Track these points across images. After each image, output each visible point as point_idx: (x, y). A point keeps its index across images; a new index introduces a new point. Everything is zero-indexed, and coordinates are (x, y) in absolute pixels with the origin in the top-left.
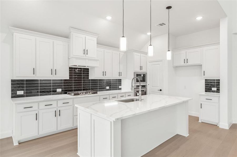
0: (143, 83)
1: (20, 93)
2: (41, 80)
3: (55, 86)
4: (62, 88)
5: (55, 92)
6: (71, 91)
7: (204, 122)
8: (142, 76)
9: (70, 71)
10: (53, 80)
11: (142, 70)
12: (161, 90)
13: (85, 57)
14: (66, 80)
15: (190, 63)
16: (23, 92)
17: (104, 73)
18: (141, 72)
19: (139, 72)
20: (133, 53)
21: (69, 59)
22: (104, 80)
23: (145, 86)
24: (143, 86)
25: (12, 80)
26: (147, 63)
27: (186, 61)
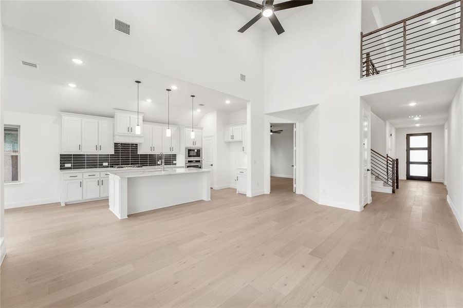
0: (197, 159)
1: (67, 165)
2: (87, 155)
3: (102, 160)
4: (108, 162)
5: (101, 166)
6: (118, 165)
7: (241, 193)
8: (196, 151)
9: (115, 146)
10: (99, 155)
11: (196, 145)
12: (212, 165)
13: (129, 135)
14: (112, 155)
15: (236, 139)
16: (70, 164)
17: (152, 149)
18: (195, 147)
19: (193, 147)
21: (114, 136)
22: (155, 155)
23: (199, 161)
24: (197, 161)
25: (61, 155)
26: (203, 138)
27: (232, 137)
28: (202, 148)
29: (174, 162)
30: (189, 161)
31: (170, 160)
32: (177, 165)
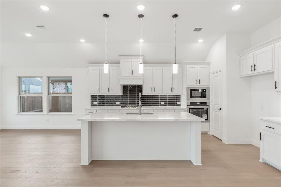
0: (202, 100)
1: (95, 103)
3: (115, 100)
5: (115, 104)
6: (127, 104)
8: (200, 91)
9: (124, 88)
10: (114, 96)
11: (200, 85)
12: (221, 109)
13: (131, 77)
14: (123, 96)
15: (259, 70)
17: (153, 89)
18: (199, 86)
19: (196, 86)
20: (186, 66)
22: (159, 95)
23: (205, 103)
24: (201, 103)
25: (91, 96)
26: (211, 75)
27: (253, 68)
28: (209, 88)
29: (178, 103)
30: (191, 103)
31: (173, 101)
32: (182, 107)
